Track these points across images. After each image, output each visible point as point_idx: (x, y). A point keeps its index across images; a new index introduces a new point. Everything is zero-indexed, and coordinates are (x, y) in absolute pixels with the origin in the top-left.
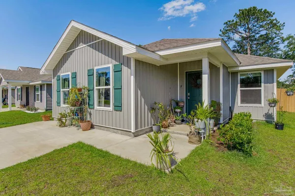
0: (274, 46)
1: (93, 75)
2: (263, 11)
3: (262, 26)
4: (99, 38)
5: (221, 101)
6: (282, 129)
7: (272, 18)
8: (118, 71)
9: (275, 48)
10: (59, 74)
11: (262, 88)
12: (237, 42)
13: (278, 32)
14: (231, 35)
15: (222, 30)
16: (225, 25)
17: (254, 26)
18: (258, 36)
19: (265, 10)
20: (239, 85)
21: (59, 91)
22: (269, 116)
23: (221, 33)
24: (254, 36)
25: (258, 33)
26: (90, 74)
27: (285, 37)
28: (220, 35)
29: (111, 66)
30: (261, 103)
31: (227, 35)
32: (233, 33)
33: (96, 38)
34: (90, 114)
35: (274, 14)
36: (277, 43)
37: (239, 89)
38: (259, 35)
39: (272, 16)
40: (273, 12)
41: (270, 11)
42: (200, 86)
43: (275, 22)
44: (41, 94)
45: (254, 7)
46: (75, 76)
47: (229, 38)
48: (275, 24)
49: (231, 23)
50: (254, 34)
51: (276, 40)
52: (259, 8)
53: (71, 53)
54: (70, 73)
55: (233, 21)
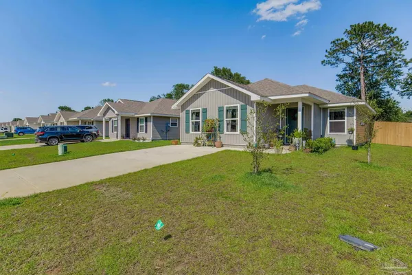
0: (396, 69)
1: (223, 111)
2: (381, 26)
3: (379, 46)
4: (228, 86)
5: (312, 129)
6: (357, 149)
7: (392, 35)
8: (244, 109)
9: (397, 72)
10: (188, 109)
11: (346, 121)
12: (349, 64)
13: (398, 53)
14: (341, 56)
15: (329, 50)
16: (332, 45)
17: (370, 45)
18: (374, 56)
19: (385, 25)
20: (328, 118)
21: (187, 122)
22: (350, 141)
23: (327, 54)
24: (370, 57)
25: (375, 53)
26: (221, 110)
27: (408, 60)
28: (326, 56)
29: (238, 105)
30: (344, 132)
31: (335, 55)
32: (343, 53)
33: (226, 86)
34: (220, 138)
35: (395, 29)
36: (400, 66)
37: (329, 121)
38: (377, 55)
39: (393, 33)
40: (394, 28)
41: (390, 26)
42: (296, 119)
43: (396, 40)
44: (146, 126)
45: (369, 23)
46: (205, 111)
47: (338, 60)
48: (397, 43)
49: (339, 42)
50: (370, 54)
51: (398, 63)
52: (375, 23)
53: (202, 94)
54: (200, 109)
55: (342, 39)
